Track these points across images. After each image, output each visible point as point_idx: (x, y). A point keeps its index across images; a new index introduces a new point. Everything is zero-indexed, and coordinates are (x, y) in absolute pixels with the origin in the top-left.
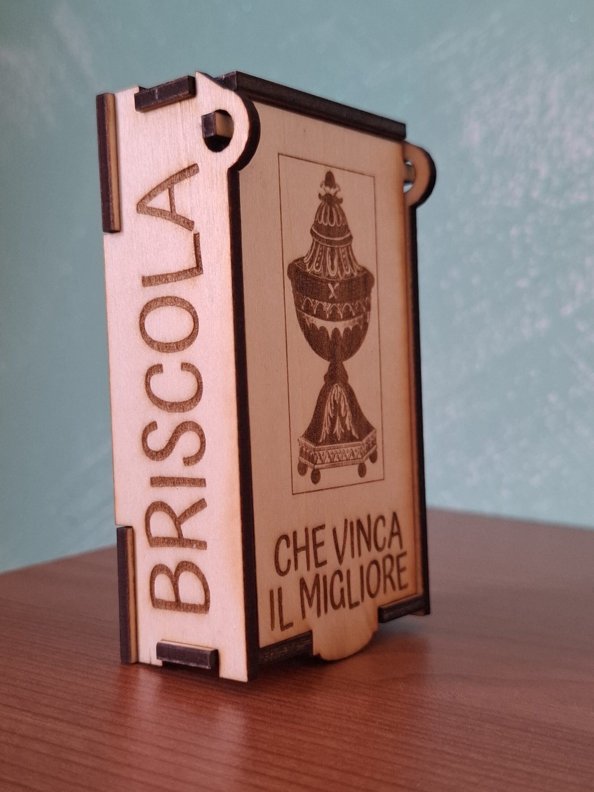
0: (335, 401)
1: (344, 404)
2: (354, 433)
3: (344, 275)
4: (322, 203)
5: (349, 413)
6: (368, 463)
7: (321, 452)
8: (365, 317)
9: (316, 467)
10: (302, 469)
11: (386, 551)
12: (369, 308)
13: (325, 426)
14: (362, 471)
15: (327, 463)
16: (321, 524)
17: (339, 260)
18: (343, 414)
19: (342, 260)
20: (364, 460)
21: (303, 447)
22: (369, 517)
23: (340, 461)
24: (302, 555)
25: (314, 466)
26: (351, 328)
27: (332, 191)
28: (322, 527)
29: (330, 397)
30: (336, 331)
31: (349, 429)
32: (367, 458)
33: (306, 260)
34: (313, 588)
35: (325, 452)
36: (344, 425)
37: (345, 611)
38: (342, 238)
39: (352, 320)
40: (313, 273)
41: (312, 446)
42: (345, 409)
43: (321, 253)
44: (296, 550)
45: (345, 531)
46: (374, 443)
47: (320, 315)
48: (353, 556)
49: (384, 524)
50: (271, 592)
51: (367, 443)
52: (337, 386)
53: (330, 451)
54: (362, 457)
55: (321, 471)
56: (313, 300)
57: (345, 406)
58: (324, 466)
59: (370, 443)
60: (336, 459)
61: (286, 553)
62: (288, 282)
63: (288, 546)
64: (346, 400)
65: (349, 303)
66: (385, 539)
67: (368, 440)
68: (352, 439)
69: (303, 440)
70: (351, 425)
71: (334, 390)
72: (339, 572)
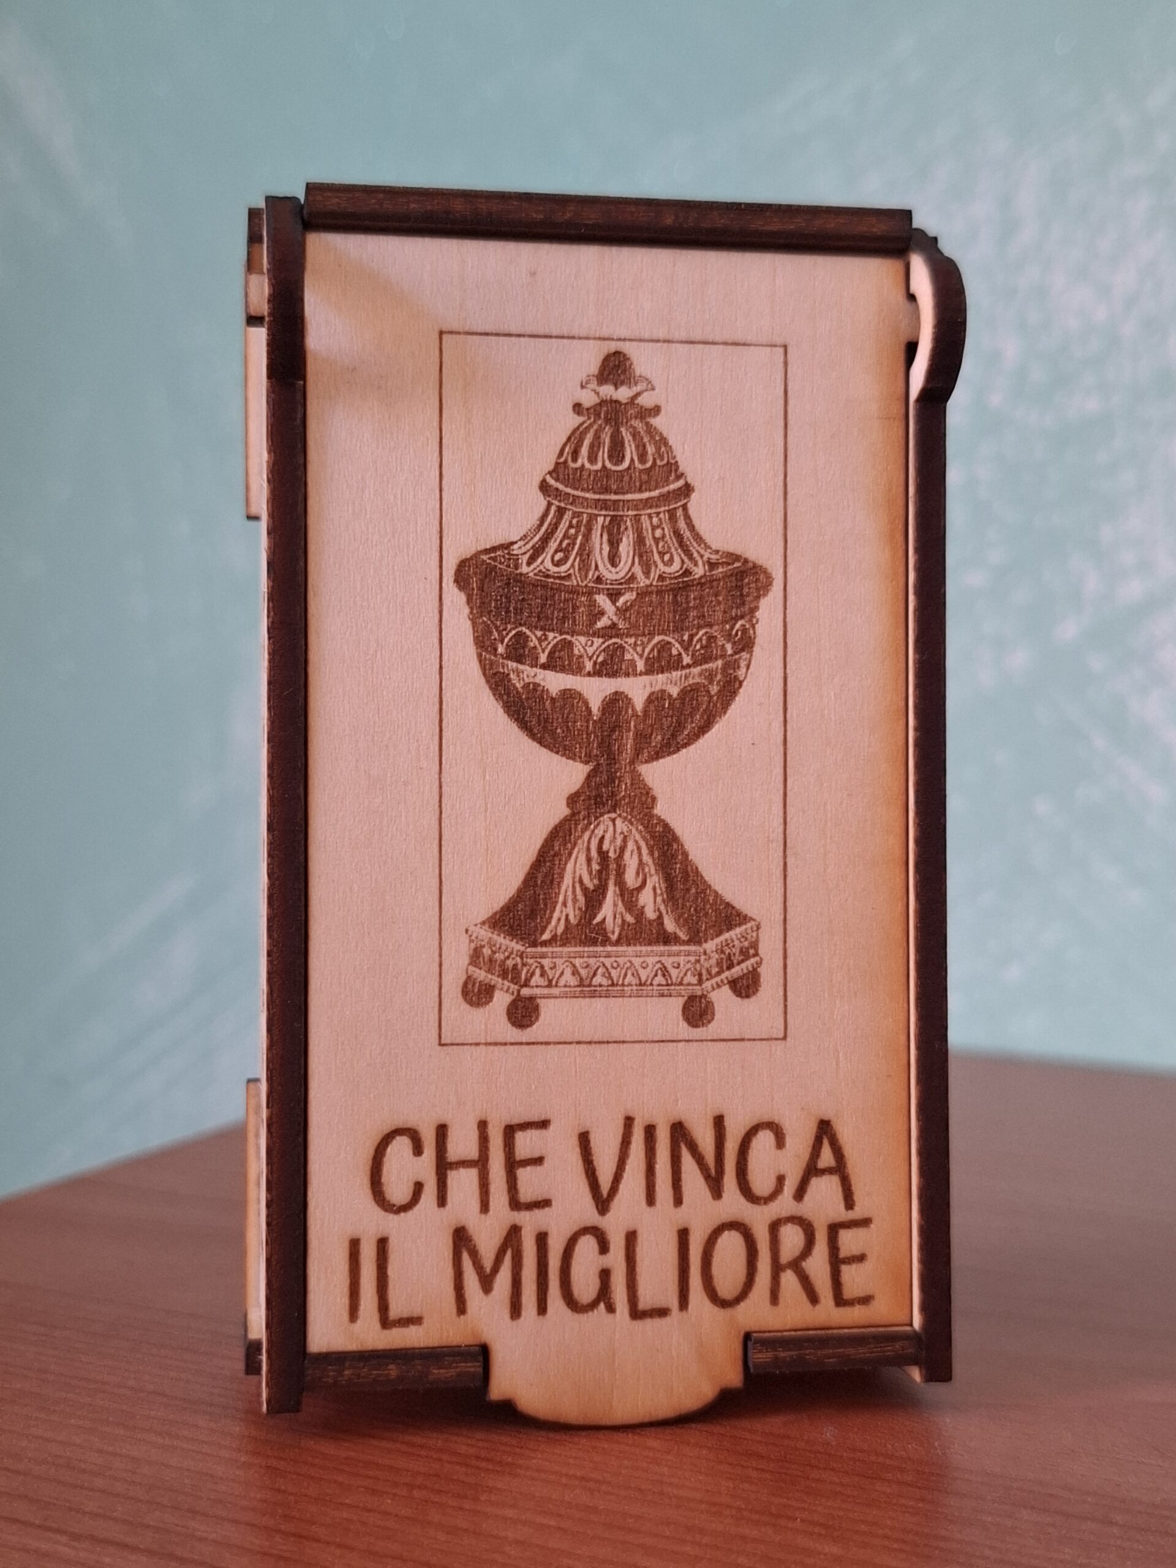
0: (602, 852)
1: (637, 860)
2: (670, 925)
3: (654, 576)
4: (582, 423)
5: (655, 880)
6: (722, 998)
7: (546, 962)
8: (731, 667)
9: (525, 992)
10: (477, 994)
11: (785, 1204)
12: (746, 644)
13: (564, 906)
14: (698, 1014)
15: (565, 986)
16: (534, 1118)
17: (640, 540)
18: (632, 881)
19: (649, 541)
20: (709, 988)
21: (482, 947)
22: (719, 1122)
23: (614, 985)
24: (464, 1178)
25: (519, 991)
26: (674, 691)
27: (623, 394)
28: (540, 1125)
29: (586, 843)
30: (617, 699)
31: (650, 914)
32: (718, 986)
33: (520, 549)
34: (499, 1255)
35: (559, 961)
36: (634, 909)
37: (612, 1321)
38: (655, 493)
39: (678, 674)
40: (542, 573)
41: (516, 946)
42: (640, 872)
43: (572, 531)
44: (445, 1165)
45: (626, 1142)
46: (750, 950)
47: (560, 665)
48: (650, 1202)
49: (780, 1143)
50: (354, 1245)
51: (720, 951)
52: (613, 820)
53: (578, 961)
54: (701, 982)
55: (542, 1003)
56: (539, 633)
57: (641, 864)
58: (554, 991)
59: (736, 951)
60: (600, 981)
61: (409, 1166)
62: (456, 599)
63: (417, 1153)
64: (645, 851)
65: (669, 635)
66: (780, 1178)
67: (727, 944)
68: (667, 939)
69: (484, 933)
70: (662, 908)
71: (602, 827)
72: (593, 1232)
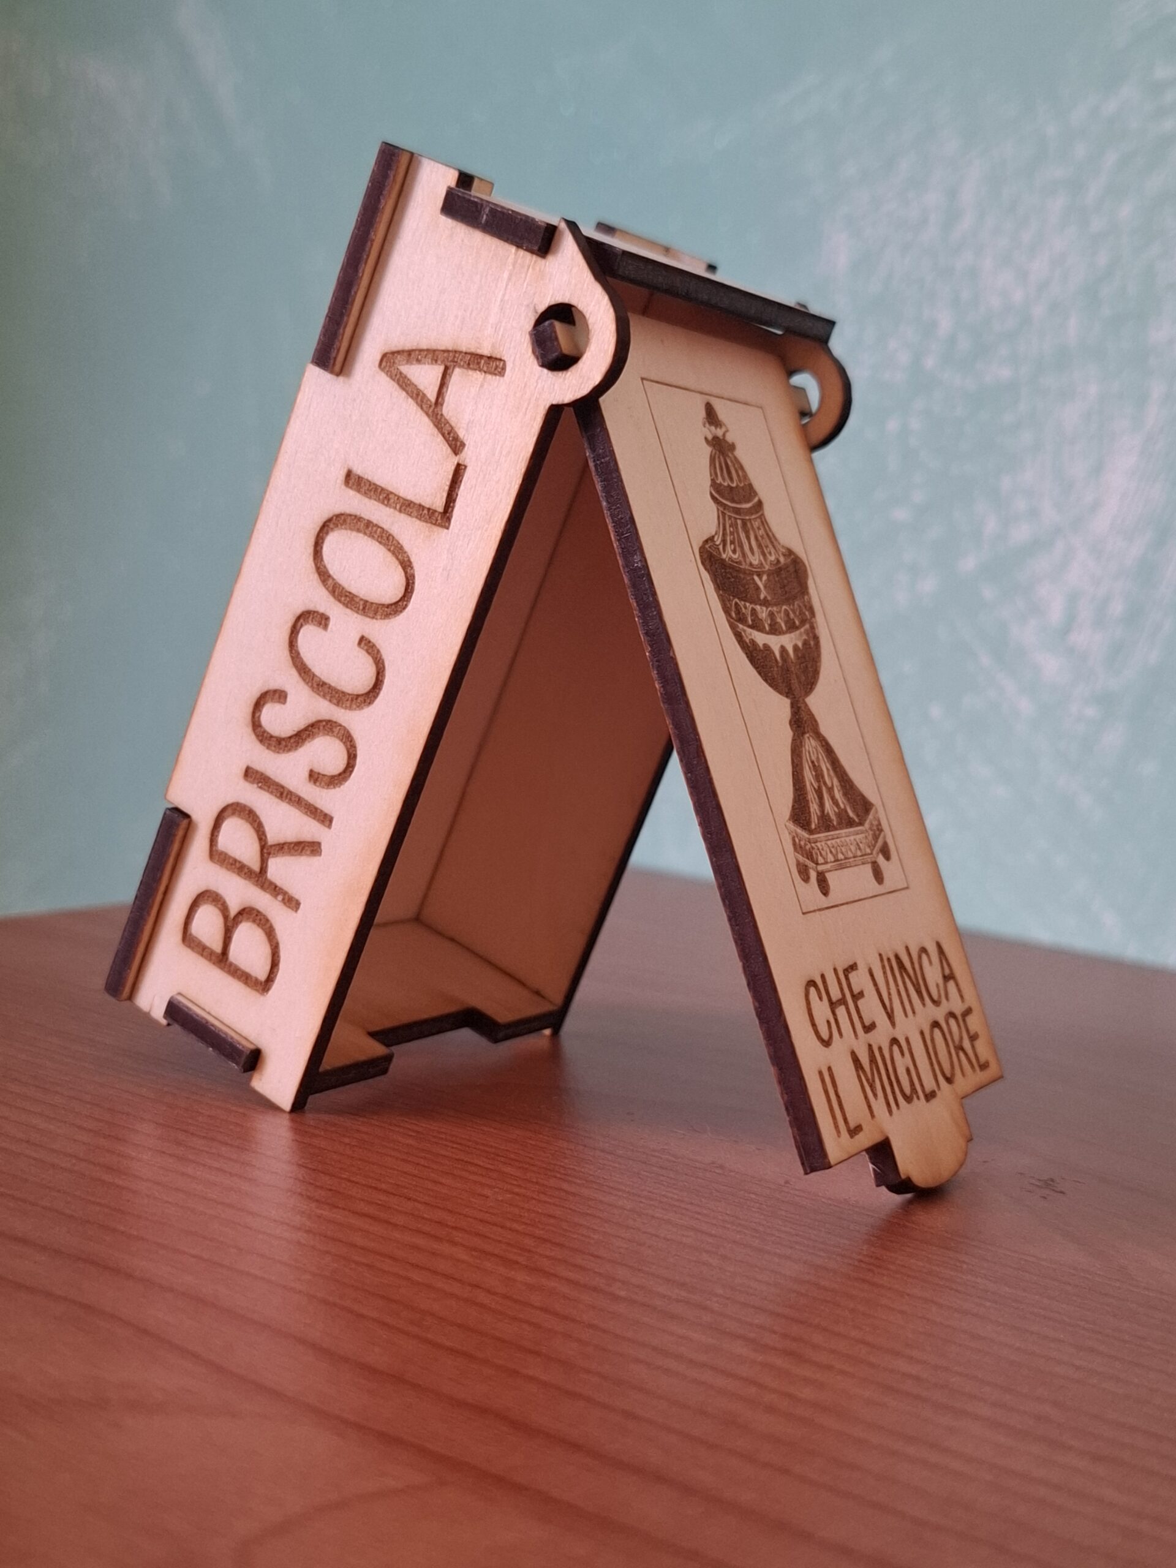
0: (813, 762)
1: (825, 766)
2: (851, 814)
3: (769, 563)
4: (712, 452)
5: (836, 782)
6: (881, 861)
7: (819, 844)
8: (812, 628)
9: (820, 868)
10: (803, 873)
11: (945, 1007)
12: (812, 612)
13: (812, 803)
14: (878, 876)
15: (831, 862)
16: (851, 962)
17: (756, 538)
18: (829, 784)
19: (760, 538)
20: (875, 856)
21: (794, 837)
22: (907, 948)
23: (846, 858)
24: (841, 1011)
25: (816, 867)
26: (800, 644)
27: (719, 432)
28: (853, 967)
29: (805, 756)
30: (783, 650)
31: (842, 806)
32: (878, 854)
33: (718, 541)
34: (872, 1070)
35: (823, 843)
36: (835, 802)
37: (920, 1103)
38: (750, 505)
39: (798, 632)
40: (730, 558)
41: (805, 834)
42: (829, 775)
43: (732, 529)
44: (833, 1005)
45: (885, 973)
46: (880, 829)
47: (757, 626)
48: (906, 1016)
49: (930, 962)
50: (821, 1073)
51: (871, 829)
52: (808, 738)
53: (829, 843)
54: (872, 850)
55: (827, 875)
56: (743, 603)
57: (828, 769)
58: (828, 866)
59: (875, 828)
60: (840, 856)
61: (821, 1010)
62: (706, 576)
63: (821, 998)
64: (826, 760)
65: (786, 605)
66: (937, 985)
67: (871, 824)
68: (850, 823)
69: (791, 826)
70: (843, 800)
71: (807, 744)
72: (894, 1041)
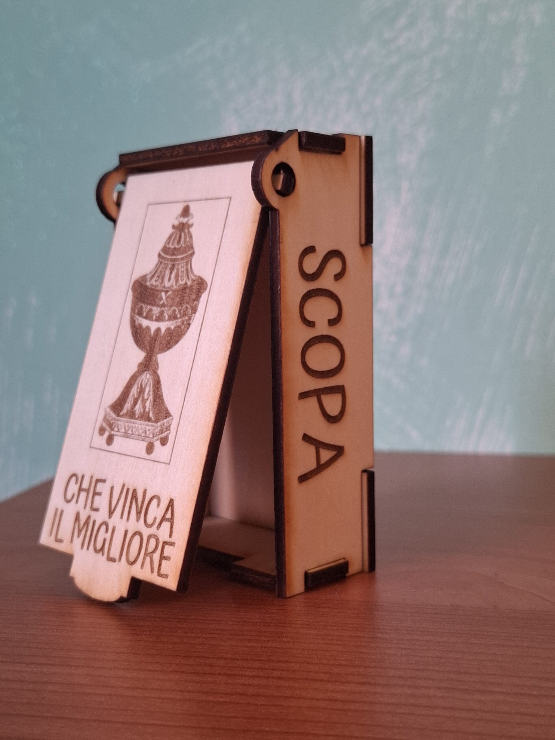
0: (141, 385)
1: (149, 390)
2: (151, 415)
3: (178, 285)
4: (174, 231)
5: (151, 397)
6: (157, 444)
7: (119, 423)
8: (190, 319)
9: (113, 432)
10: (102, 431)
12: (194, 310)
13: (128, 403)
14: (150, 449)
15: (122, 432)
16: (103, 478)
17: (177, 273)
18: (146, 396)
19: (179, 273)
20: (155, 440)
21: (107, 415)
22: (145, 492)
23: (132, 434)
24: (83, 495)
25: (111, 432)
26: (172, 327)
27: (185, 220)
28: (104, 481)
29: (139, 381)
30: (158, 330)
31: (147, 410)
32: (157, 440)
33: (148, 277)
34: (84, 524)
35: (122, 423)
36: (144, 407)
37: (102, 559)
38: (184, 255)
39: (175, 321)
40: (152, 285)
41: (115, 416)
42: (148, 394)
43: (162, 270)
44: (80, 490)
45: (121, 493)
46: (168, 428)
47: (148, 317)
48: (122, 517)
49: (158, 505)
50: (57, 510)
51: (161, 426)
52: (147, 374)
53: (126, 424)
54: (154, 437)
56: (146, 306)
57: (149, 391)
58: (119, 434)
59: (165, 427)
60: (130, 432)
61: (73, 488)
62: (131, 293)
63: (76, 483)
64: (151, 386)
65: (176, 307)
66: (155, 519)
67: (163, 424)
68: (149, 419)
69: (108, 410)
70: (151, 408)
71: (144, 376)
72: (106, 523)
